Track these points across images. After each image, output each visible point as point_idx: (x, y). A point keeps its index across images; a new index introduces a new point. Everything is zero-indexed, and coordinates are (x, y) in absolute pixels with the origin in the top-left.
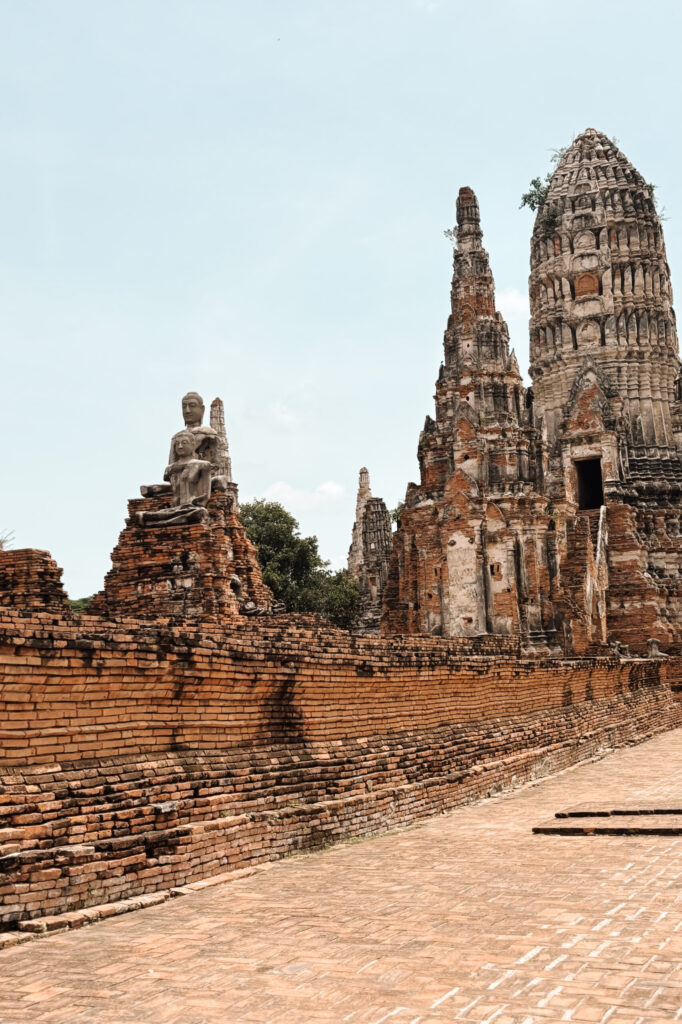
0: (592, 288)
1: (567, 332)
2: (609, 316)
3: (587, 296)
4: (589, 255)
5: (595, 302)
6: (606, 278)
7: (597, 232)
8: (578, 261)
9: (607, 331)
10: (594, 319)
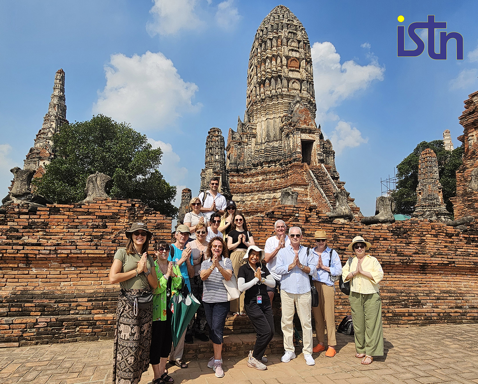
0: (296, 66)
1: (285, 82)
2: (304, 80)
3: (294, 69)
4: (296, 51)
5: (297, 73)
6: (303, 63)
7: (299, 42)
8: (290, 52)
9: (303, 87)
10: (298, 80)
